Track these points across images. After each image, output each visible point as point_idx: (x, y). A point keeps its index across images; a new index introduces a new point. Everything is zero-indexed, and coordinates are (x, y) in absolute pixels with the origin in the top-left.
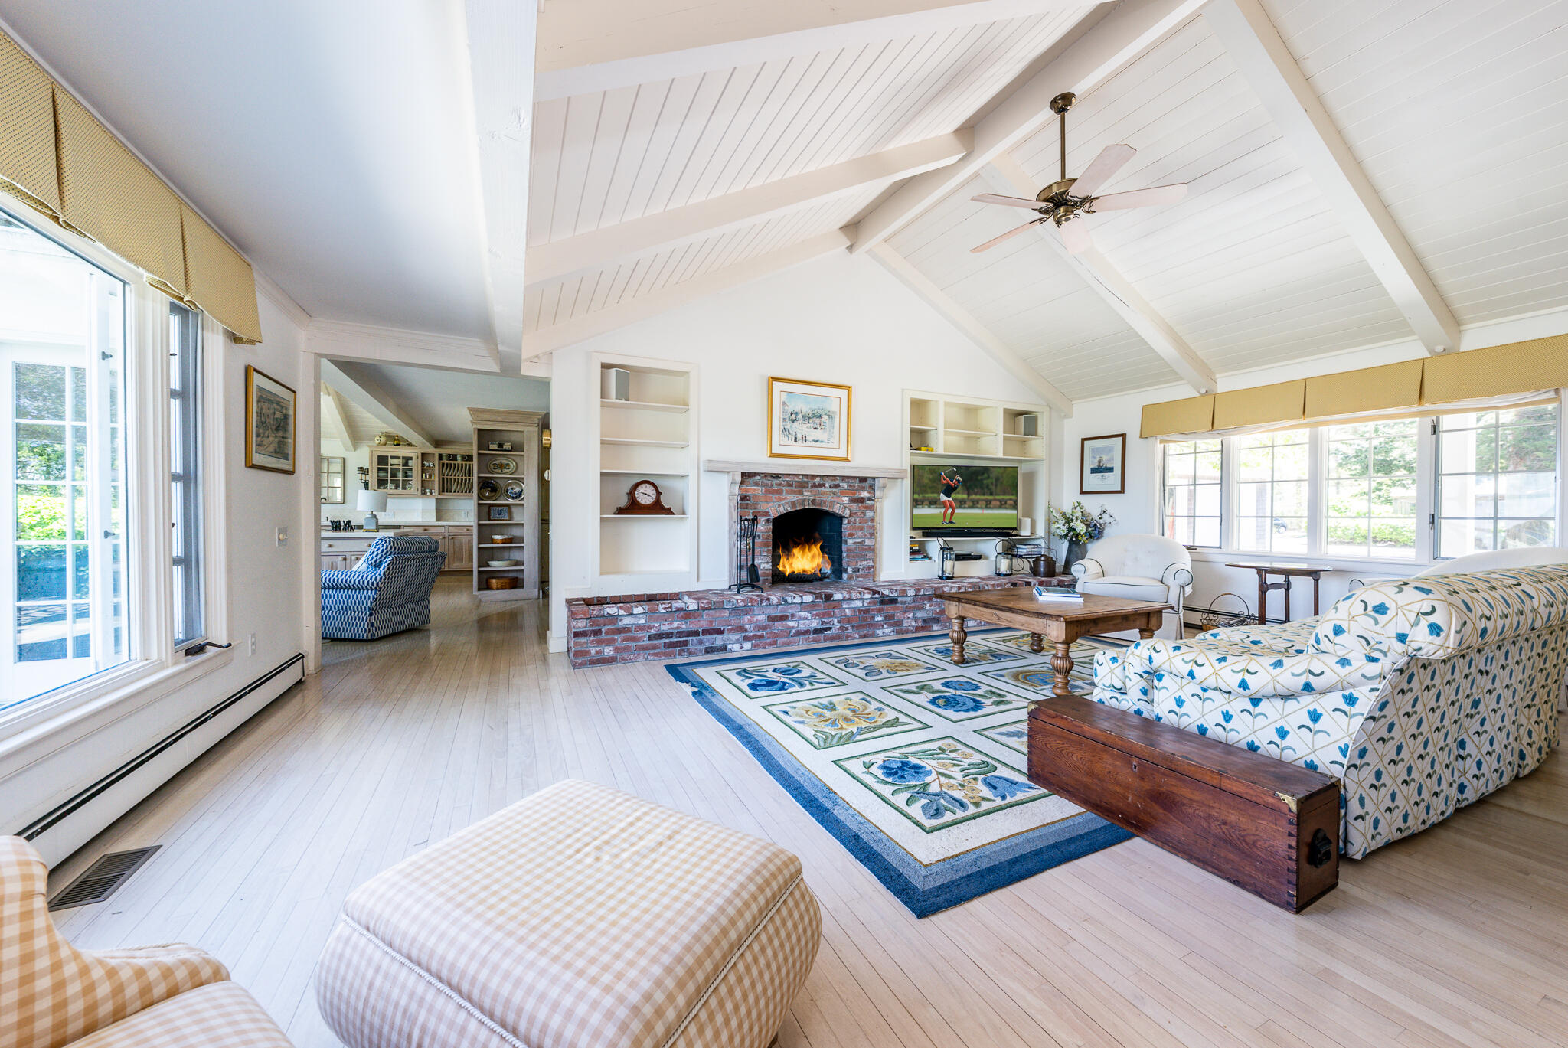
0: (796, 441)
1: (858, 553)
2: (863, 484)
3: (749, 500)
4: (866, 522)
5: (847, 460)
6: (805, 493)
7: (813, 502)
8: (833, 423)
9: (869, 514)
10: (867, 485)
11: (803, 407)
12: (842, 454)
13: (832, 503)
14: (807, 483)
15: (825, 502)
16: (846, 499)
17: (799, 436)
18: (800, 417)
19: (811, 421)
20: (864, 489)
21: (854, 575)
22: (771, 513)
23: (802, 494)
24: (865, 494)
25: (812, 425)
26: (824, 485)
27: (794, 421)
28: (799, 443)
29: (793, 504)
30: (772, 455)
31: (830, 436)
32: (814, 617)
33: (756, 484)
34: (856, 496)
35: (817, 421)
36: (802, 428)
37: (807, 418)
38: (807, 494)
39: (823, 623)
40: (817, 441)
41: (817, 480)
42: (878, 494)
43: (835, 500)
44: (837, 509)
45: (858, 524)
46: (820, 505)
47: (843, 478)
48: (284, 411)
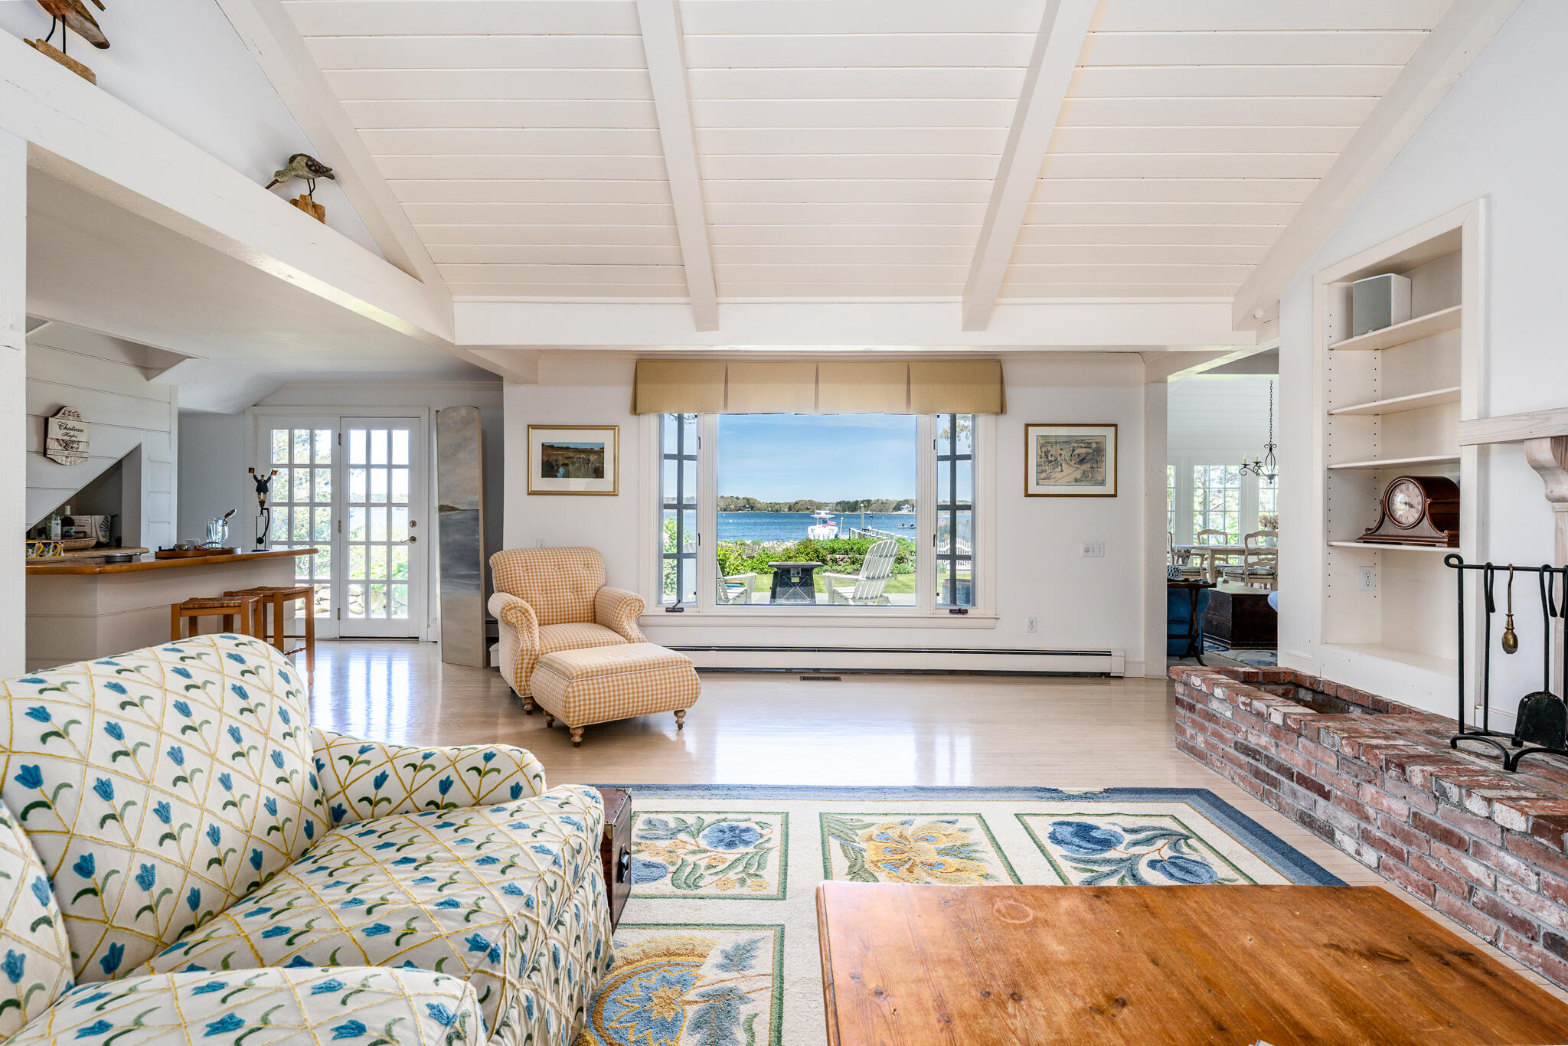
48: (1094, 445)
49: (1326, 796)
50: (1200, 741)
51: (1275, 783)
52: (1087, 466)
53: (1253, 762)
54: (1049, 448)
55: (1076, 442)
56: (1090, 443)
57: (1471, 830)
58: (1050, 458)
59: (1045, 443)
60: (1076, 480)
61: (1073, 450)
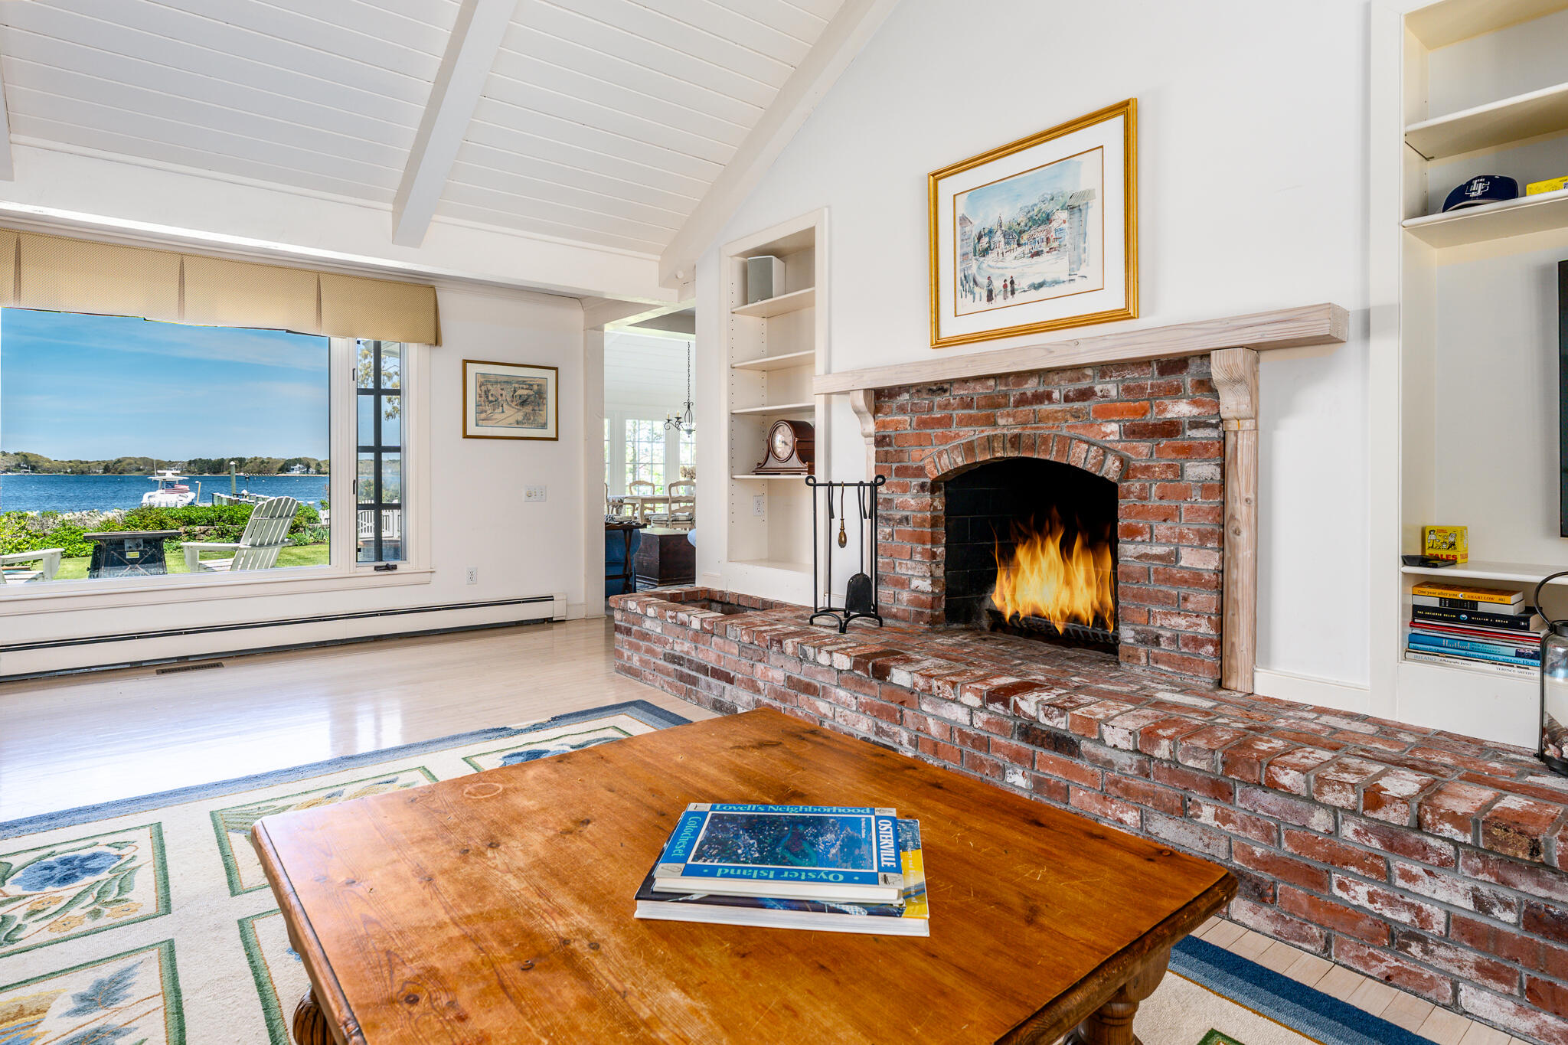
0: (990, 298)
1: (1153, 587)
2: (1173, 379)
3: (890, 445)
4: (1184, 494)
5: (1123, 315)
6: (1001, 421)
7: (1015, 441)
8: (1082, 223)
9: (1200, 470)
10: (1188, 379)
11: (1006, 212)
12: (1114, 300)
13: (1066, 442)
14: (1006, 395)
15: (1045, 440)
16: (1113, 427)
17: (998, 285)
18: (999, 237)
19: (1025, 236)
20: (1176, 392)
21: (1142, 651)
22: (929, 468)
23: (995, 424)
24: (1181, 409)
25: (1026, 249)
26: (1048, 397)
27: (985, 252)
28: (999, 300)
29: (969, 448)
30: (938, 343)
31: (1077, 262)
32: (865, 708)
33: (902, 409)
34: (1152, 417)
35: (1039, 233)
36: (1007, 264)
37: (1014, 235)
38: (1006, 424)
39: (880, 731)
40: (1041, 285)
41: (1031, 386)
42: (1231, 403)
43: (1081, 432)
44: (1081, 457)
45: (1154, 502)
46: (1032, 447)
47: (1104, 369)
48: (535, 388)
49: (730, 680)
50: (636, 662)
51: (694, 681)
52: (528, 409)
53: (678, 668)
54: (490, 387)
55: (517, 382)
56: (532, 385)
57: (820, 678)
58: (491, 398)
59: (485, 382)
60: (518, 422)
61: (515, 391)
